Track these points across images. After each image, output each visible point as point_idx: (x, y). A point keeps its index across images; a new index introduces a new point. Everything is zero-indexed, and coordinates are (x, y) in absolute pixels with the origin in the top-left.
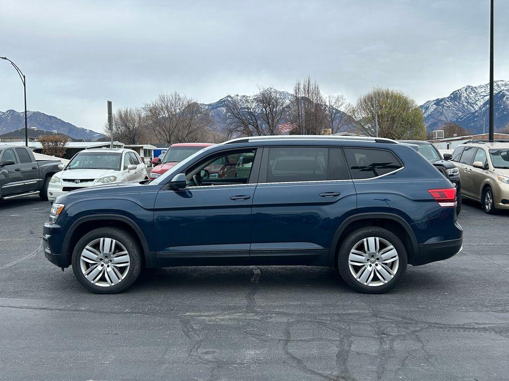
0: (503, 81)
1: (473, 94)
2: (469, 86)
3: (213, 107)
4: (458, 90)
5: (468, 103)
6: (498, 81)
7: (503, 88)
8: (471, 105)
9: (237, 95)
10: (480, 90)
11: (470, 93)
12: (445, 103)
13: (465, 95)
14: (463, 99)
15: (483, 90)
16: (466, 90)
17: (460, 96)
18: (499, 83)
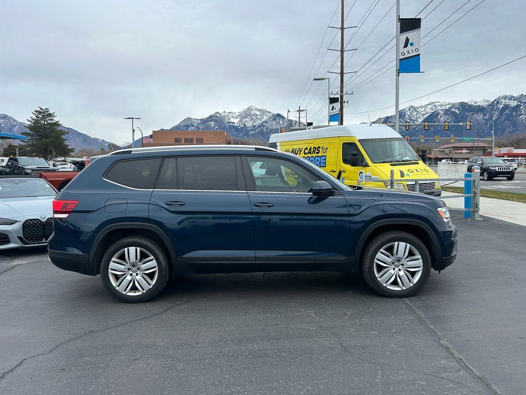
0: (439, 102)
1: (415, 113)
2: (412, 107)
3: (204, 121)
4: (403, 110)
5: (411, 120)
6: (435, 103)
7: (439, 108)
8: (413, 121)
9: (225, 112)
10: (420, 110)
11: (412, 112)
12: (392, 120)
13: (409, 114)
14: (407, 116)
15: (423, 109)
16: (409, 110)
17: (405, 114)
18: (436, 104)
